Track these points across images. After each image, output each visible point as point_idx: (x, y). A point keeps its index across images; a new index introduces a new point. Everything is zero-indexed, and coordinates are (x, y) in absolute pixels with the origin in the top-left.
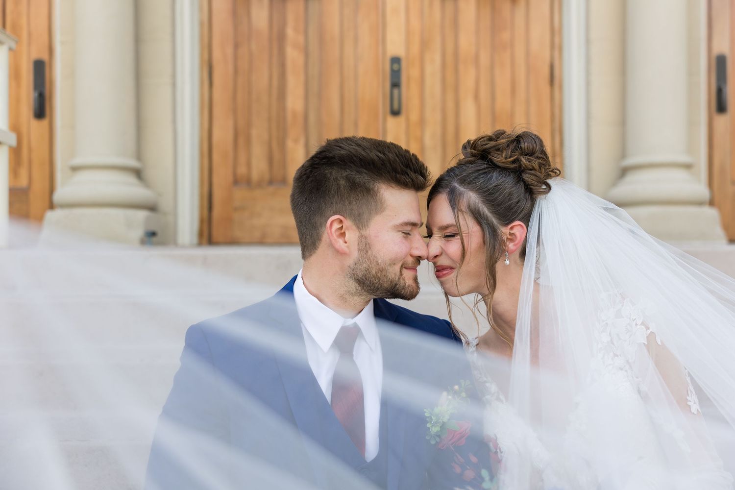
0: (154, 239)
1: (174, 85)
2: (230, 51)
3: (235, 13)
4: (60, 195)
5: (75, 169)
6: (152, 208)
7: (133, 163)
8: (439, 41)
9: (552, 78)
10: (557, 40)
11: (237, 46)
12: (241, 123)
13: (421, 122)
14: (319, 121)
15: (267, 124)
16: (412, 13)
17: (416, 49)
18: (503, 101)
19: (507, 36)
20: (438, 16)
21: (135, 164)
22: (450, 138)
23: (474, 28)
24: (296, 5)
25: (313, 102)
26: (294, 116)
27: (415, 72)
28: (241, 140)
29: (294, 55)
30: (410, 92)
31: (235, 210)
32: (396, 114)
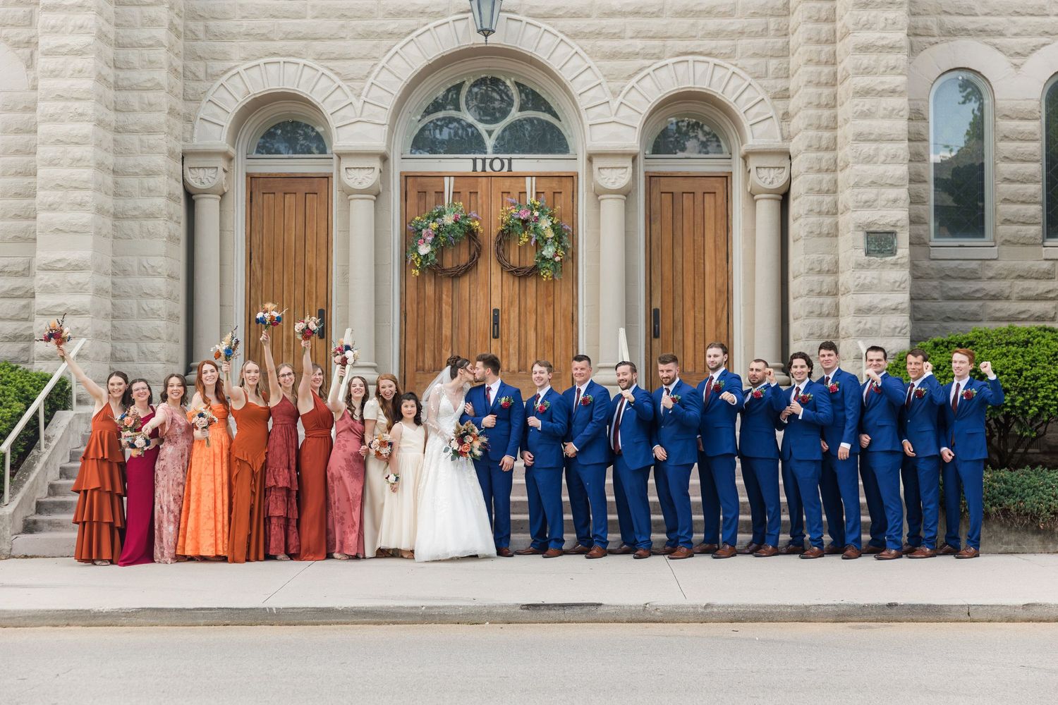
3: (418, 289)
8: (517, 302)
9: (573, 321)
10: (575, 301)
11: (418, 303)
12: (420, 342)
13: (508, 341)
14: (458, 339)
15: (432, 342)
16: (505, 288)
17: (506, 305)
18: (549, 332)
19: (551, 299)
20: (517, 289)
21: (374, 364)
22: (522, 349)
23: (534, 295)
24: (446, 286)
25: (455, 330)
26: (446, 337)
27: (505, 317)
28: (420, 350)
29: (446, 308)
30: (503, 327)
31: (417, 383)
32: (496, 337)
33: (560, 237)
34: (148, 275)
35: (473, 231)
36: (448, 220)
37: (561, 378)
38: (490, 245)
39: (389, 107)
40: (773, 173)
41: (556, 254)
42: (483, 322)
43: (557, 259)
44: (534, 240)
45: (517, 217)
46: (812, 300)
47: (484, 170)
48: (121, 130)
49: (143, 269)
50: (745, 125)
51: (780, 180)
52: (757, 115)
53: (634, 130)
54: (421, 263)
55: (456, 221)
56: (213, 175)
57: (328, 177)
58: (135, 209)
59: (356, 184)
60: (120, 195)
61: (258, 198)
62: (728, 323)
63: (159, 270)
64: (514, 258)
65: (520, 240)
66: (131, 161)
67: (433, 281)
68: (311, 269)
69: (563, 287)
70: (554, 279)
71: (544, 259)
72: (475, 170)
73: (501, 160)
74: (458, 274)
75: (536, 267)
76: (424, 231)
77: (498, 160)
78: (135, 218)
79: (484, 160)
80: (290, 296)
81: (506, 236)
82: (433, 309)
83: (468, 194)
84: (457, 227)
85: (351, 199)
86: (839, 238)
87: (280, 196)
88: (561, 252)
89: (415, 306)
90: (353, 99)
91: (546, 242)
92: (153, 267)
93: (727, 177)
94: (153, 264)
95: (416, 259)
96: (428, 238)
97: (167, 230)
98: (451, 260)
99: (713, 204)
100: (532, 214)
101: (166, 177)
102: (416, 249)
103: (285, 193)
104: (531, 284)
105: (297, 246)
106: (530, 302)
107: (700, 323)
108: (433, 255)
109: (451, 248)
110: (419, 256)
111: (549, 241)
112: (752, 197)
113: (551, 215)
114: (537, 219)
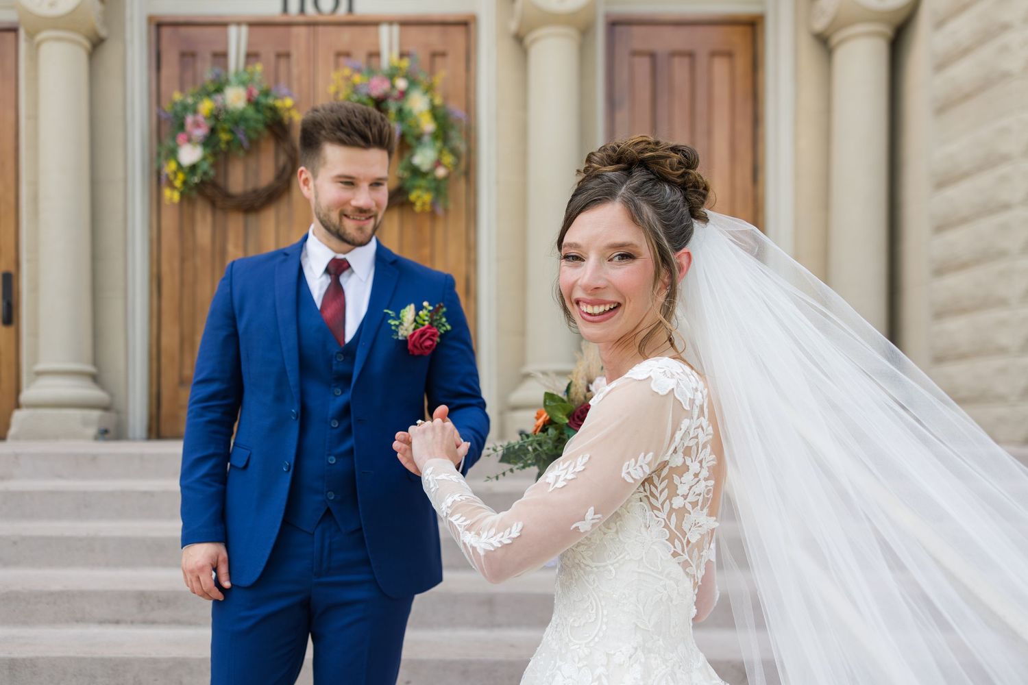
0: (107, 436)
1: (126, 298)
2: (176, 264)
3: (181, 232)
4: (27, 395)
5: (39, 374)
6: (106, 408)
7: (90, 368)
10: (472, 256)
11: (182, 261)
12: (186, 330)
19: (426, 252)
23: (396, 244)
24: (235, 223)
33: (446, 132)
35: (282, 121)
36: (235, 98)
41: (438, 163)
43: (441, 172)
45: (364, 91)
47: (302, 10)
54: (184, 182)
55: (251, 101)
57: (16, 30)
67: (209, 215)
70: (433, 211)
71: (416, 172)
72: (285, 11)
74: (254, 204)
75: (399, 186)
76: (189, 119)
82: (209, 270)
83: (273, 57)
84: (252, 111)
85: (41, 41)
88: (448, 159)
91: (419, 138)
93: (753, 23)
95: (175, 173)
96: (197, 133)
98: (241, 177)
100: (393, 86)
102: (173, 153)
104: (391, 221)
108: (205, 166)
109: (241, 153)
110: (180, 167)
111: (426, 139)
112: (824, 43)
113: (429, 90)
114: (403, 94)
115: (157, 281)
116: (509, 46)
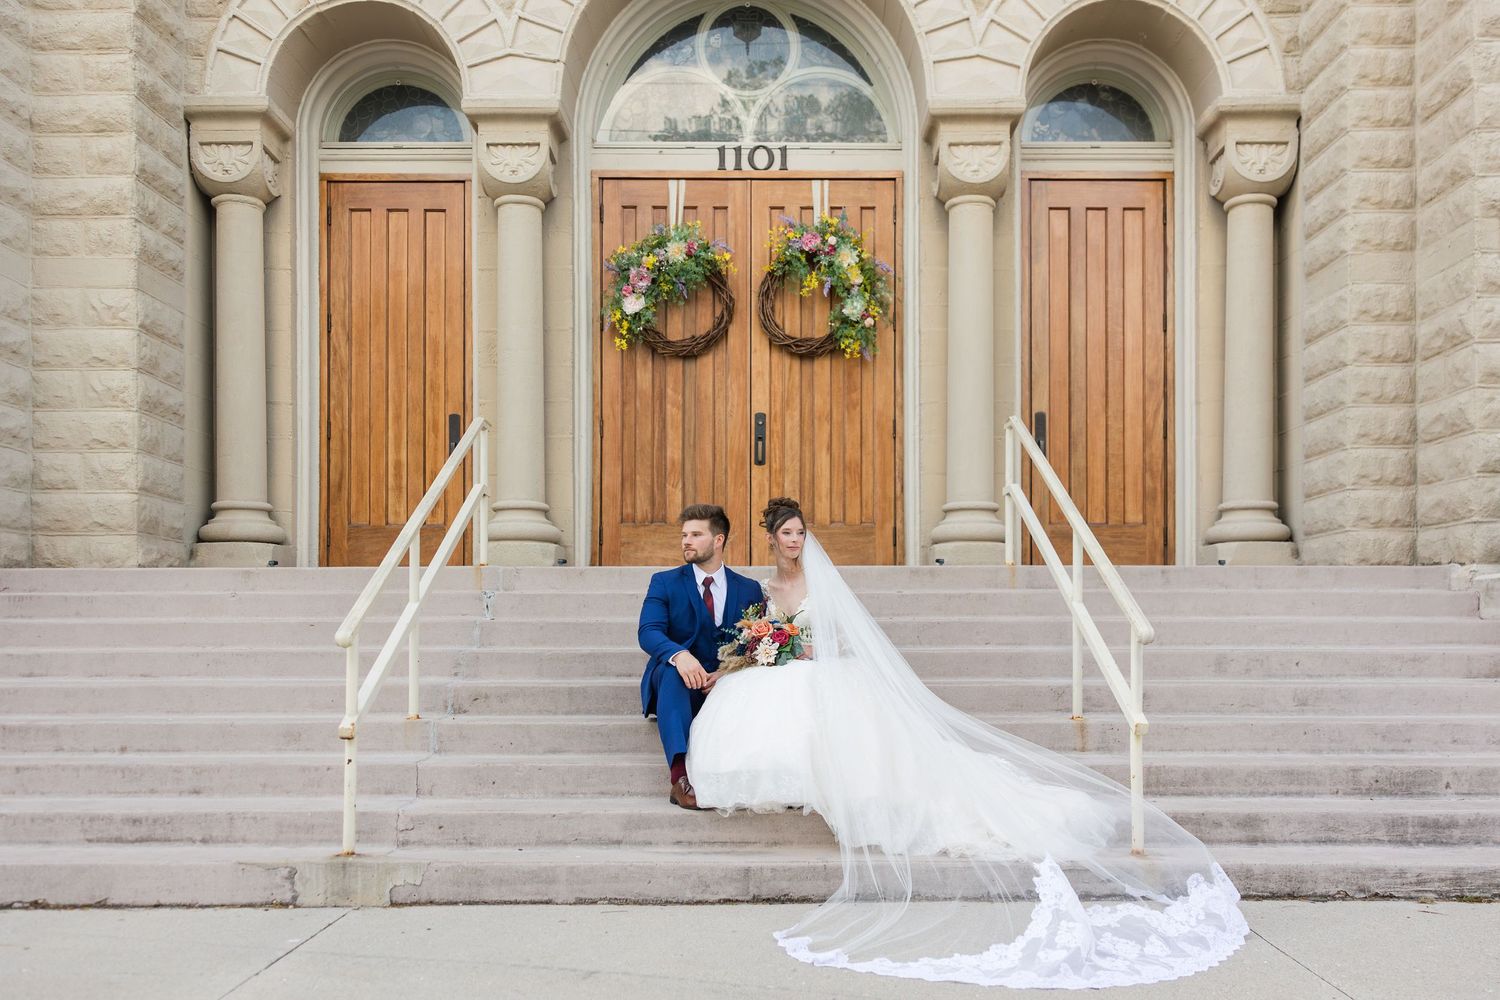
3: (622, 377)
5: (497, 510)
6: (557, 542)
8: (798, 400)
9: (895, 433)
10: (899, 400)
11: (624, 404)
12: (627, 470)
13: (782, 470)
14: (694, 469)
15: (650, 471)
16: (775, 377)
17: (778, 407)
18: (852, 453)
19: (855, 396)
20: (797, 378)
21: (544, 505)
22: (806, 484)
23: (827, 389)
24: (675, 369)
25: (689, 452)
26: (673, 464)
27: (777, 427)
28: (627, 485)
29: (673, 412)
30: (772, 444)
31: (623, 544)
32: (760, 463)
33: (873, 284)
34: (102, 324)
35: (719, 273)
36: (676, 252)
37: (873, 533)
38: (747, 300)
39: (564, 29)
40: (1267, 153)
41: (866, 313)
42: (739, 439)
43: (869, 322)
44: (827, 286)
45: (797, 246)
46: (1365, 370)
47: (738, 167)
48: (44, 43)
49: (91, 312)
50: (1217, 63)
51: (1279, 167)
52: (1242, 42)
53: (1014, 70)
54: (629, 330)
55: (689, 255)
56: (245, 159)
57: (464, 182)
58: (73, 196)
59: (507, 173)
60: (46, 170)
61: (341, 218)
62: (1165, 437)
63: (122, 315)
64: (792, 321)
65: (802, 287)
66: (66, 104)
67: (650, 364)
68: (436, 343)
69: (877, 377)
70: (862, 358)
71: (846, 321)
72: (722, 167)
73: (769, 152)
74: (690, 352)
75: (830, 336)
76: (633, 271)
77: (764, 151)
78: (74, 214)
79: (738, 150)
80: (400, 392)
81: (778, 280)
82: (649, 414)
83: (711, 210)
84: (690, 265)
85: (499, 206)
86: (1418, 252)
87: (379, 213)
88: (875, 310)
89: (618, 408)
90: (499, 14)
91: (848, 290)
92: (109, 308)
93: (1164, 180)
94: (110, 303)
95: (620, 321)
96: (641, 284)
97: (137, 239)
98: (680, 326)
99: (1138, 231)
100: (824, 242)
101: (133, 137)
102: (617, 302)
103: (389, 210)
104: (823, 367)
105: (411, 303)
106: (821, 402)
107: (1115, 436)
108: (649, 315)
109: (681, 303)
110: (624, 315)
111: (855, 290)
112: (1219, 206)
113: (858, 244)
114: (834, 248)
115: (600, 423)
116: (931, 204)
